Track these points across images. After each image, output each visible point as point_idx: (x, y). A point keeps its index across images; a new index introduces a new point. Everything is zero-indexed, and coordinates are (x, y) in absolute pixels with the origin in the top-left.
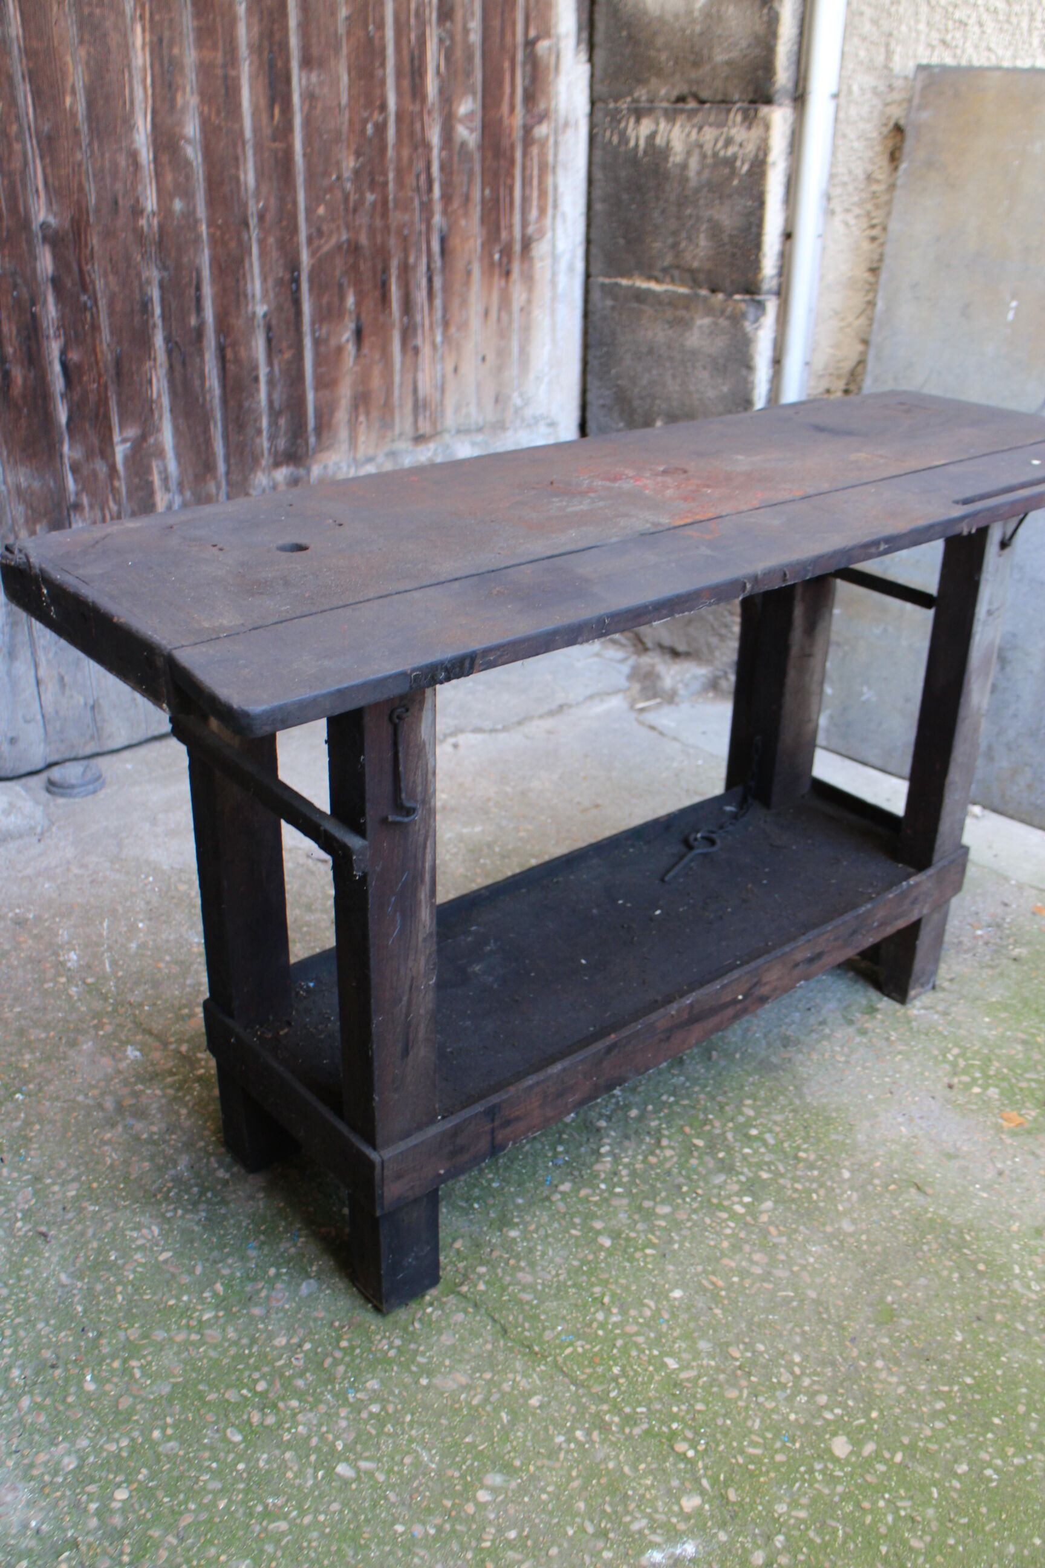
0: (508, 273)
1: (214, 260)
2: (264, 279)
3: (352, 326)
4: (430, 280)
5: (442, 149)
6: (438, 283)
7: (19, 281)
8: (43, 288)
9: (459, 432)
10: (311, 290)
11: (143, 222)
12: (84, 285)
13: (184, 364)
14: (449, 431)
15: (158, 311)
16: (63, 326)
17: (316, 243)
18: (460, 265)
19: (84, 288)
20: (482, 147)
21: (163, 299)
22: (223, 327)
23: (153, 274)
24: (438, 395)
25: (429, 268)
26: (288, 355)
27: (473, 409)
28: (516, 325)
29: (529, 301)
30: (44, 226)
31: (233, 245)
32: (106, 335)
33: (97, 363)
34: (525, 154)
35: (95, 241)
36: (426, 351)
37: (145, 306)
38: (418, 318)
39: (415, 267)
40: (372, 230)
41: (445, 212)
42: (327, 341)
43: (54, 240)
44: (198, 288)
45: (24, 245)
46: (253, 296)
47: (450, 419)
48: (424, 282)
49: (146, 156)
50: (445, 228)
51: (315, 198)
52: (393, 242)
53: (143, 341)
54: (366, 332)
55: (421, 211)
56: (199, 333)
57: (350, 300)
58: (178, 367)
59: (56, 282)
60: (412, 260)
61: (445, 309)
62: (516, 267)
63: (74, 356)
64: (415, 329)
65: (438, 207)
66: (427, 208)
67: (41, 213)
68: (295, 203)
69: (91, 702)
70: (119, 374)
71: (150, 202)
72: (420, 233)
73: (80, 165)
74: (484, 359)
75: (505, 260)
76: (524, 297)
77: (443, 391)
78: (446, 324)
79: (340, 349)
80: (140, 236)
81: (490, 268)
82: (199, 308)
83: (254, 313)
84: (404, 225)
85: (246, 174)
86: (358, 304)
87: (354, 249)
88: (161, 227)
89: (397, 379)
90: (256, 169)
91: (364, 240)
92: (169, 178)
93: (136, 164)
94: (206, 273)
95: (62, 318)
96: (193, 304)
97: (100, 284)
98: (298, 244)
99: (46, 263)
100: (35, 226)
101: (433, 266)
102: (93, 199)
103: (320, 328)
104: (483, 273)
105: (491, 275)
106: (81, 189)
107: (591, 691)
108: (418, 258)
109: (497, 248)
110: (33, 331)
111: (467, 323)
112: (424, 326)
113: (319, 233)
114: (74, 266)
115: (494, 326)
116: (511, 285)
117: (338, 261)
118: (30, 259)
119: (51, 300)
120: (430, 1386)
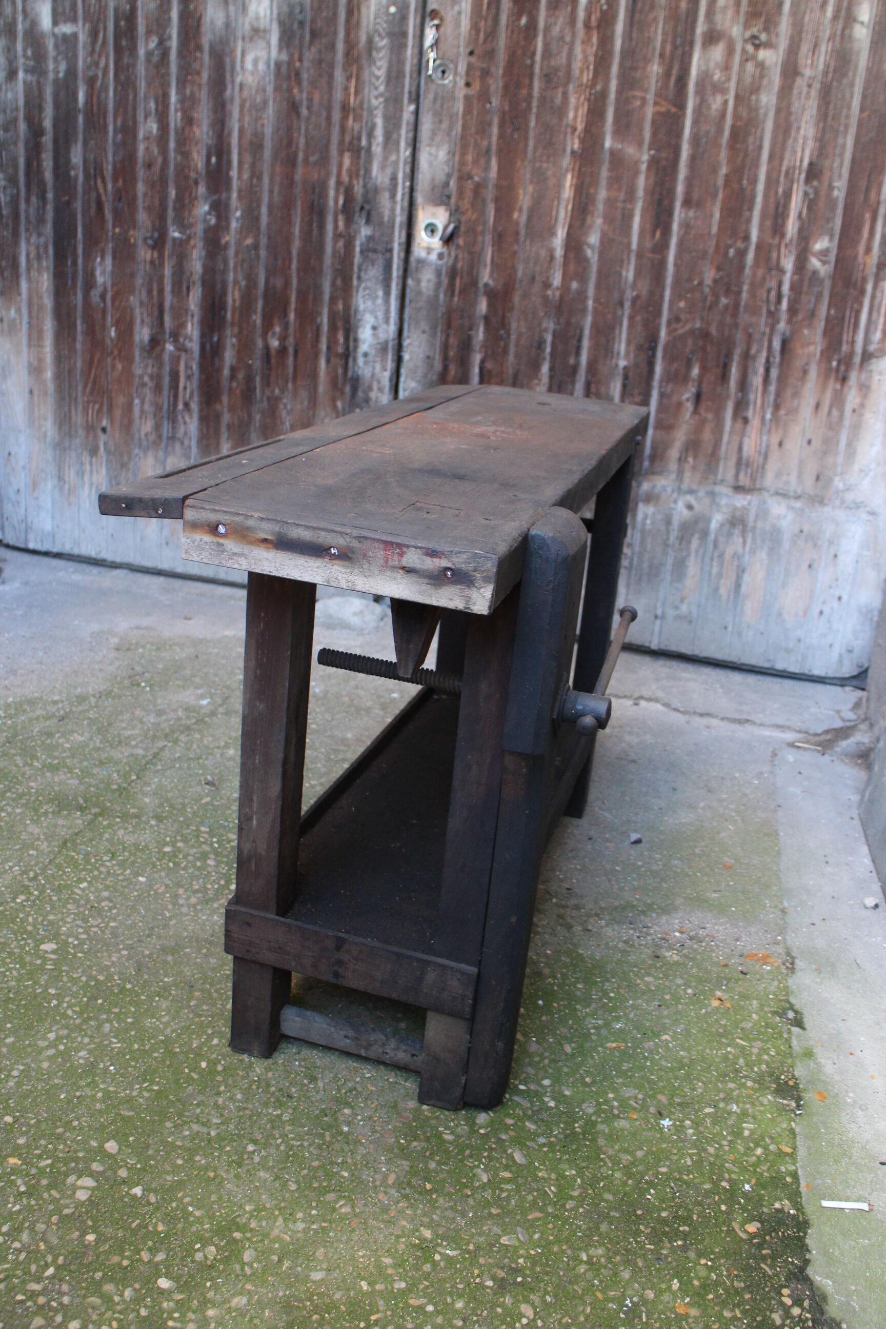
0: (844, 380)
1: (594, 324)
2: (629, 343)
3: (694, 390)
4: (767, 371)
5: (794, 273)
6: (774, 373)
7: (465, 314)
8: (478, 321)
9: (777, 493)
10: (664, 357)
11: (549, 292)
12: (504, 324)
14: (768, 491)
15: (548, 349)
16: (486, 347)
17: (674, 326)
18: (798, 364)
19: (504, 326)
20: (834, 277)
21: (553, 343)
22: (592, 369)
23: (550, 325)
24: (761, 459)
25: (768, 361)
26: (638, 399)
27: (793, 479)
28: (847, 423)
29: (862, 406)
30: (486, 285)
31: (610, 316)
32: (511, 358)
34: (875, 287)
35: (516, 299)
36: (755, 422)
37: (541, 344)
38: (752, 397)
39: (754, 358)
40: (721, 325)
41: (789, 322)
42: (670, 396)
43: (491, 295)
44: (580, 340)
45: (473, 296)
46: (618, 353)
47: (769, 480)
48: (761, 370)
49: (559, 252)
50: (788, 333)
51: (678, 295)
52: (739, 336)
53: (535, 366)
54: (704, 397)
55: (767, 317)
56: (575, 369)
57: (695, 371)
59: (486, 319)
60: (753, 351)
61: (778, 395)
62: (853, 376)
63: (489, 365)
64: (747, 404)
65: (784, 317)
66: (773, 316)
67: (486, 277)
68: (662, 297)
71: (557, 281)
72: (764, 334)
73: (515, 253)
74: (809, 442)
75: (842, 368)
76: (858, 400)
77: (766, 458)
78: (777, 407)
79: (679, 405)
80: (546, 300)
81: (826, 374)
82: (578, 354)
83: (617, 365)
84: (751, 325)
85: (627, 271)
86: (701, 377)
87: (705, 335)
88: (561, 297)
89: (725, 438)
90: (636, 269)
91: (713, 330)
92: (572, 267)
93: (552, 258)
94: (587, 332)
95: (486, 340)
96: (575, 349)
97: (514, 325)
98: (659, 325)
99: (483, 306)
100: (481, 285)
101: (771, 359)
102: (520, 273)
103: (667, 385)
104: (818, 375)
105: (827, 377)
106: (513, 268)
107: (787, 724)
108: (759, 351)
109: (836, 357)
110: (466, 346)
111: (796, 410)
112: (755, 403)
113: (677, 319)
114: (500, 312)
115: (824, 419)
116: (846, 389)
117: (690, 342)
118: (474, 303)
119: (481, 329)
120: (27, 824)
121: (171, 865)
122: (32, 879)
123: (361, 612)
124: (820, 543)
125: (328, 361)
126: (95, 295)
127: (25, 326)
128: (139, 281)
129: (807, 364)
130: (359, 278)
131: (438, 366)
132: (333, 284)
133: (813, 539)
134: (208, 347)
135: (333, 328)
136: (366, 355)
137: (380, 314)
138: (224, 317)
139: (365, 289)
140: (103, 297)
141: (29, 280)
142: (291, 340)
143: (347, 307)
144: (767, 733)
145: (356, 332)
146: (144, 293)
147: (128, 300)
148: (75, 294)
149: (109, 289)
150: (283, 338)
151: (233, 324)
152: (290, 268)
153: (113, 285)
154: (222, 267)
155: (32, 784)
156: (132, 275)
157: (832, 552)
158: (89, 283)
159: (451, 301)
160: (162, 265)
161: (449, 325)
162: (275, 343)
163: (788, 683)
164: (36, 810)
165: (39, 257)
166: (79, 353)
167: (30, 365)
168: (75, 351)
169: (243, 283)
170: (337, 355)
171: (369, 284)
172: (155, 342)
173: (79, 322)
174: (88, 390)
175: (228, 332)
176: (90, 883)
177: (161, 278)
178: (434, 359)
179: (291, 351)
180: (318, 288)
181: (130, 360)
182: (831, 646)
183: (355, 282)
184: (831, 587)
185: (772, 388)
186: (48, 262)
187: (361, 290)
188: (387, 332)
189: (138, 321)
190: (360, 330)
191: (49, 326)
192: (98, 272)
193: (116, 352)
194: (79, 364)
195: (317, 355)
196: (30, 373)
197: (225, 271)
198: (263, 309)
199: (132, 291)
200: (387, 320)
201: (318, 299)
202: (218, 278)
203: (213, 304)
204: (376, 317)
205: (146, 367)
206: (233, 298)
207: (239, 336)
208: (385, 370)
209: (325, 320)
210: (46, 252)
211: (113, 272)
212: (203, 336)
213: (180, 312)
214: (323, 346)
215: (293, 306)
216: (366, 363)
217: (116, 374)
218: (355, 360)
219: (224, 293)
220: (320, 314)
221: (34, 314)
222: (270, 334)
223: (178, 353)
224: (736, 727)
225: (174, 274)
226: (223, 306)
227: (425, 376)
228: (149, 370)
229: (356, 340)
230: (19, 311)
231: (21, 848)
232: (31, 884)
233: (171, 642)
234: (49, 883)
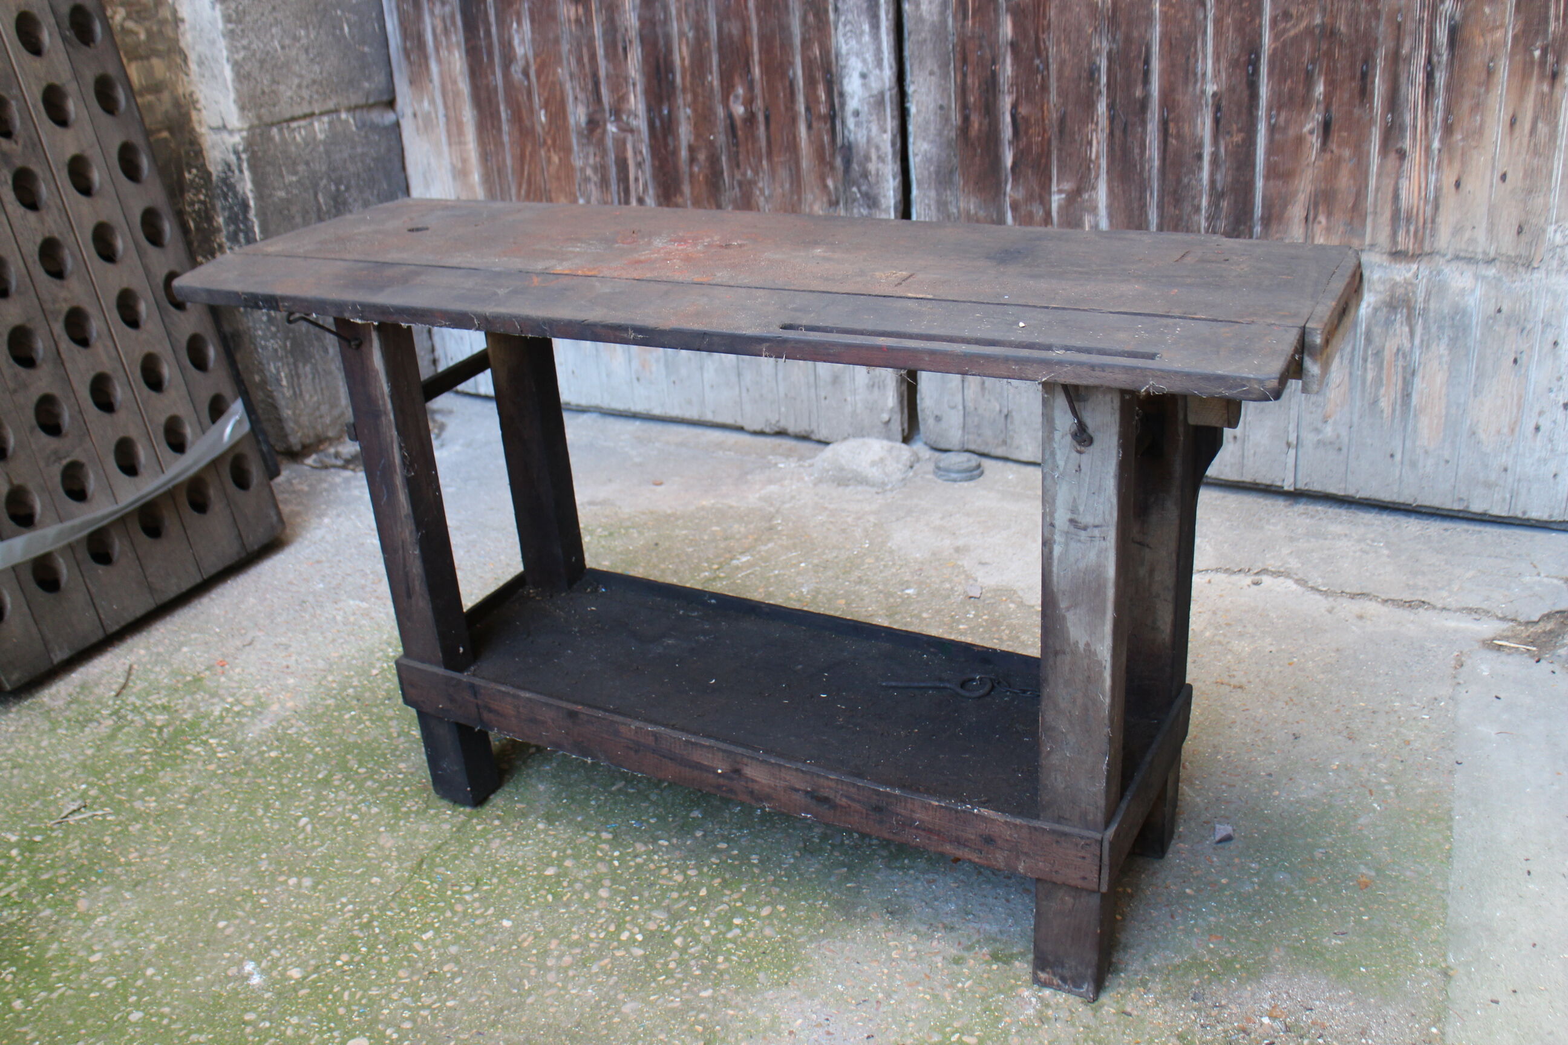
0: (1554, 77)
1: (1165, 37)
2: (1217, 58)
3: (1319, 117)
4: (1430, 76)
6: (1440, 77)
7: (984, 43)
8: (1003, 50)
9: (1457, 258)
10: (1271, 73)
12: (1038, 50)
13: (1125, 131)
14: (1444, 256)
15: (1104, 80)
16: (1017, 86)
17: (1282, 26)
18: (1478, 60)
19: (1039, 54)
21: (1109, 69)
22: (1168, 101)
23: (1102, 45)
24: (1429, 209)
25: (1429, 61)
26: (1238, 138)
27: (1481, 235)
28: (1561, 143)
31: (1186, 23)
32: (1053, 96)
33: (1043, 120)
35: (1052, 13)
36: (1416, 156)
37: (1092, 74)
38: (1408, 118)
39: (1408, 60)
40: (1354, 17)
42: (1285, 129)
43: (1017, 11)
44: (1147, 62)
45: (992, 14)
46: (1204, 74)
47: (1444, 239)
48: (1420, 77)
50: (1458, 17)
52: (1382, 29)
53: (1089, 105)
54: (1335, 127)
56: (1144, 105)
57: (1320, 89)
58: (1118, 133)
59: (1014, 45)
60: (1404, 51)
61: (1449, 110)
63: (1023, 110)
64: (1402, 129)
69: (1005, 411)
70: (1061, 132)
72: (1421, 20)
74: (1504, 177)
75: (1550, 59)
77: (1436, 208)
78: (1448, 130)
79: (1300, 140)
80: (1094, 10)
82: (1146, 81)
83: (1203, 92)
84: (1398, 10)
86: (1328, 96)
87: (1329, 33)
89: (1372, 182)
91: (1342, 26)
95: (1016, 77)
96: (1141, 75)
97: (1052, 51)
98: (1260, 26)
99: (1007, 29)
101: (1435, 58)
103: (1278, 114)
104: (1511, 75)
105: (1526, 75)
107: (1485, 606)
108: (1413, 49)
109: (1538, 44)
110: (991, 86)
111: (1480, 131)
112: (1415, 127)
113: (1287, 15)
114: (1032, 33)
115: (1525, 140)
116: (1558, 90)
117: (1308, 46)
118: (995, 25)
119: (1009, 61)
120: (380, 833)
121: (550, 898)
122: (364, 927)
123: (882, 460)
124: (1529, 327)
125: (809, 127)
126: (516, 70)
127: (442, 120)
128: (565, 47)
129: (1492, 60)
130: (836, 9)
131: (955, 118)
132: (804, 21)
133: (1519, 323)
134: (658, 123)
135: (811, 82)
136: (857, 114)
137: (869, 57)
138: (673, 81)
139: (845, 25)
140: (526, 73)
141: (439, 61)
142: (759, 104)
143: (825, 51)
144: (1452, 623)
145: (841, 83)
146: (573, 61)
147: (555, 73)
148: (494, 73)
149: (531, 60)
150: (749, 102)
151: (684, 90)
152: (746, 7)
153: (536, 55)
154: (662, 17)
155: (402, 766)
156: (557, 41)
157: (1550, 339)
158: (508, 58)
159: (963, 26)
160: (589, 22)
161: (964, 61)
162: (739, 110)
163: (1491, 532)
164: (396, 809)
165: (446, 32)
166: (507, 147)
167: (454, 167)
168: (502, 144)
169: (691, 35)
170: (820, 117)
171: (850, 17)
172: (594, 124)
173: (502, 108)
174: (523, 192)
175: (680, 101)
176: (437, 931)
177: (591, 39)
178: (950, 108)
179: (761, 118)
180: (785, 29)
181: (568, 150)
182: (1555, 476)
183: (832, 16)
184: (1550, 390)
185: (1439, 102)
186: (458, 37)
187: (840, 26)
188: (882, 80)
189: (571, 99)
190: (845, 81)
191: (468, 115)
192: (516, 42)
193: (549, 142)
194: (509, 162)
195: (794, 120)
196: (454, 178)
197: (666, 21)
198: (720, 66)
199: (559, 62)
200: (879, 63)
201: (786, 46)
202: (659, 31)
203: (658, 68)
204: (864, 61)
205: (587, 157)
206: (681, 55)
207: (694, 105)
208: (885, 131)
209: (800, 72)
210: (454, 23)
211: (533, 40)
212: (649, 109)
213: (619, 82)
214: (801, 108)
215: (756, 57)
216: (857, 124)
217: (553, 169)
218: (843, 123)
219: (669, 51)
220: (791, 64)
221: (450, 103)
222: (732, 98)
223: (622, 135)
224: (1405, 614)
225: (605, 33)
226: (669, 68)
227: (940, 133)
228: (591, 161)
229: (842, 95)
230: (432, 102)
231: (363, 873)
232: (361, 935)
233: (628, 524)
234: (384, 933)
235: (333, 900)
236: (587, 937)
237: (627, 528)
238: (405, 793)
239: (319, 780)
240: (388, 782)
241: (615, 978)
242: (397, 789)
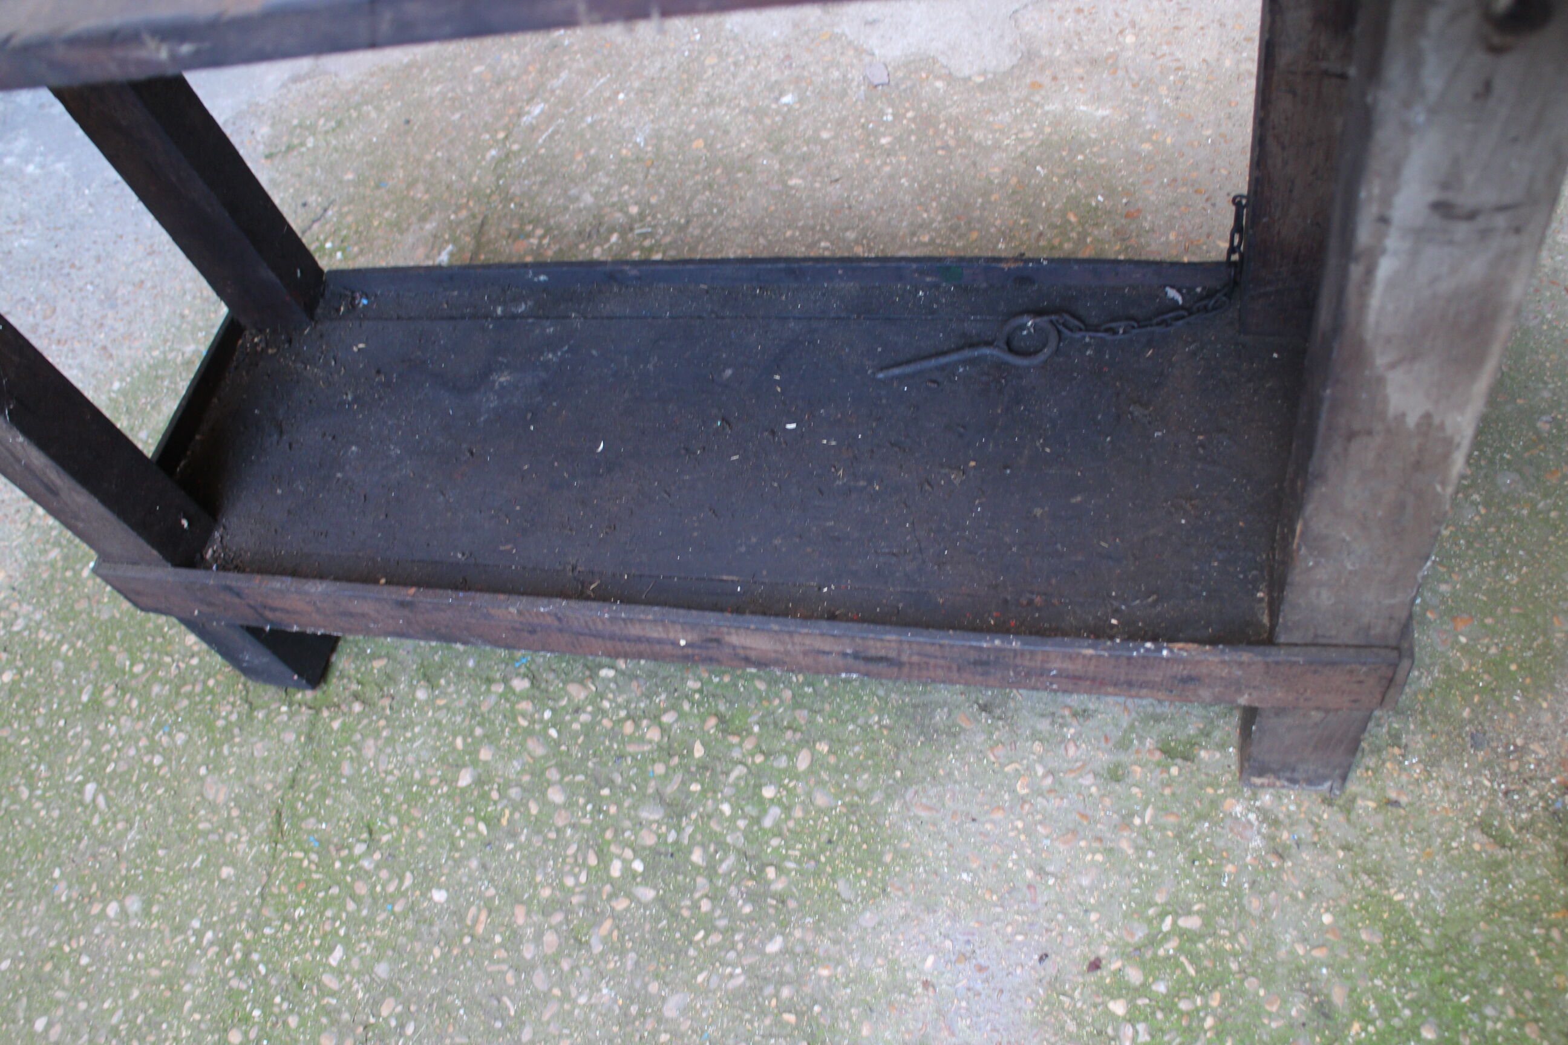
120: (202, 779)
121: (482, 827)
122: (244, 967)
164: (210, 728)
176: (347, 942)
231: (205, 864)
232: (244, 986)
233: (357, 98)
234: (275, 971)
235: (179, 929)
236: (562, 887)
237: (358, 107)
238: (211, 691)
239: (85, 706)
240: (182, 679)
241: (632, 956)
242: (198, 688)
